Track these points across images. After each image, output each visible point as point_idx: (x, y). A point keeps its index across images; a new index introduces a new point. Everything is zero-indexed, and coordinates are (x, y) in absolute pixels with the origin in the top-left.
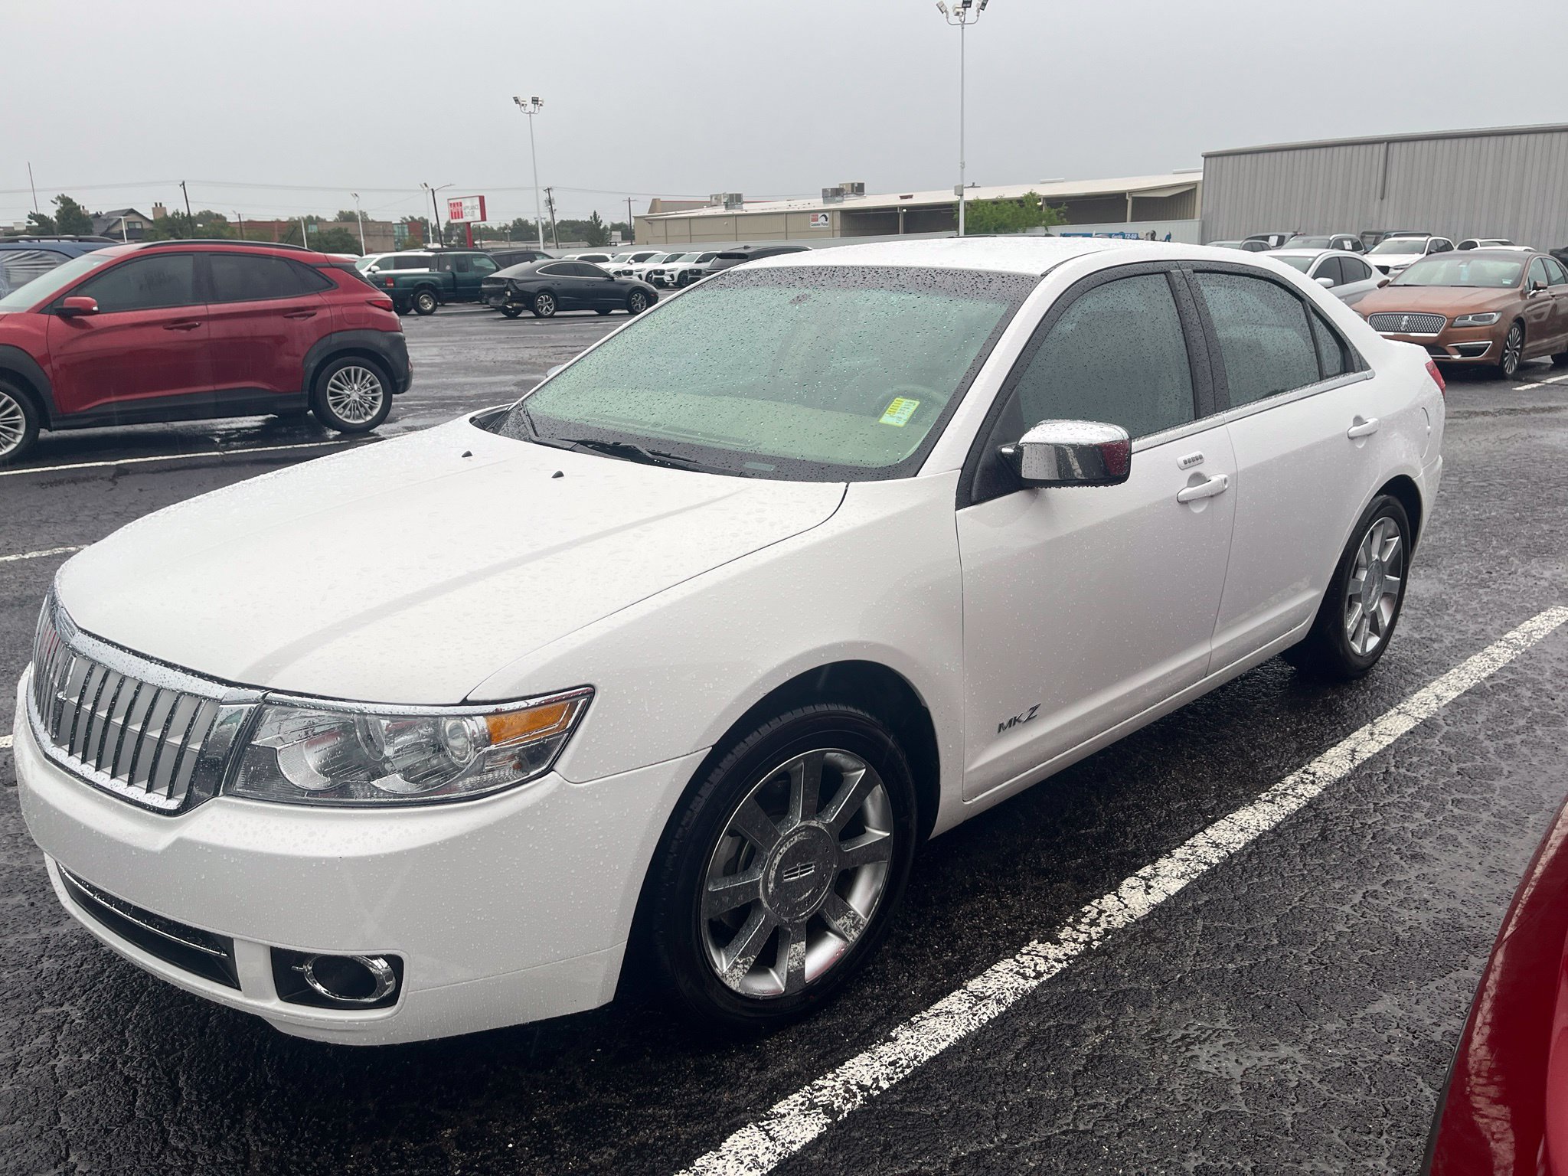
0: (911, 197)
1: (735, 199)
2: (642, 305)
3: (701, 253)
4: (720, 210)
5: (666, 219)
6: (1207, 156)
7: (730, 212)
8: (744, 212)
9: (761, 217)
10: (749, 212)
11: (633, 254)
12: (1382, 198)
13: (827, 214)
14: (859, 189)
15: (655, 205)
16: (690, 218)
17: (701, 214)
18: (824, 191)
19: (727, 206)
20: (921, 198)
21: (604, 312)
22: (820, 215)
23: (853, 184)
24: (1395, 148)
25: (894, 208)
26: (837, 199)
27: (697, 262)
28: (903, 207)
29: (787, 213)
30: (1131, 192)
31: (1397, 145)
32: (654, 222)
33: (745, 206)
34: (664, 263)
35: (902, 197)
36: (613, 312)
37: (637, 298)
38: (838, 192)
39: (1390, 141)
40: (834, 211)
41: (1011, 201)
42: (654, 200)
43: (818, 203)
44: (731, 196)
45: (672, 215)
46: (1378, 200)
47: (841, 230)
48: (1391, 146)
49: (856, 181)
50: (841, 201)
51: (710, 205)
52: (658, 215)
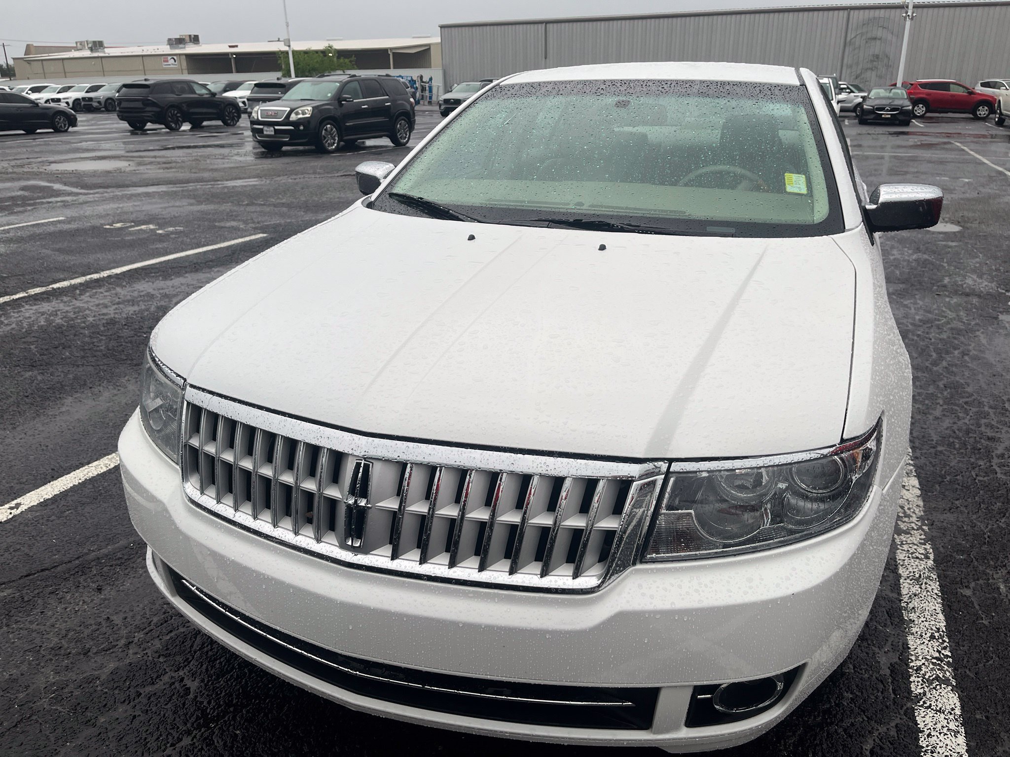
0: (237, 46)
1: (97, 45)
2: (65, 125)
3: (89, 85)
4: (87, 53)
5: (42, 60)
6: (442, 27)
7: (95, 55)
8: (107, 55)
9: (122, 59)
10: (111, 55)
11: (30, 87)
12: (546, 58)
13: (175, 57)
14: (195, 39)
15: (29, 49)
16: (63, 59)
17: (72, 56)
18: (170, 40)
19: (91, 49)
20: (244, 47)
21: (30, 131)
22: (169, 58)
23: (190, 36)
24: (550, 26)
25: (226, 55)
26: (181, 46)
27: (87, 92)
28: (233, 54)
29: (143, 56)
30: (391, 49)
31: (551, 25)
32: (32, 62)
33: (106, 50)
34: (58, 93)
35: (230, 47)
36: (38, 131)
37: (60, 119)
38: (180, 41)
39: (547, 22)
40: (180, 55)
41: (317, 52)
42: (28, 46)
43: (166, 49)
44: (94, 42)
45: (45, 56)
46: (544, 59)
47: (188, 69)
48: (548, 25)
49: (193, 33)
50: (184, 48)
51: (76, 49)
52: (32, 56)
